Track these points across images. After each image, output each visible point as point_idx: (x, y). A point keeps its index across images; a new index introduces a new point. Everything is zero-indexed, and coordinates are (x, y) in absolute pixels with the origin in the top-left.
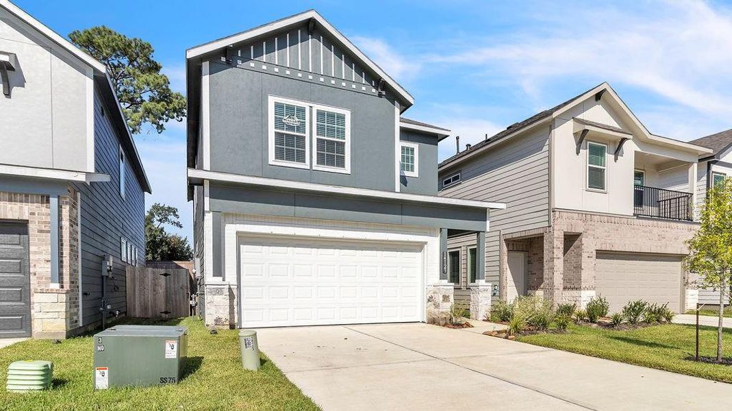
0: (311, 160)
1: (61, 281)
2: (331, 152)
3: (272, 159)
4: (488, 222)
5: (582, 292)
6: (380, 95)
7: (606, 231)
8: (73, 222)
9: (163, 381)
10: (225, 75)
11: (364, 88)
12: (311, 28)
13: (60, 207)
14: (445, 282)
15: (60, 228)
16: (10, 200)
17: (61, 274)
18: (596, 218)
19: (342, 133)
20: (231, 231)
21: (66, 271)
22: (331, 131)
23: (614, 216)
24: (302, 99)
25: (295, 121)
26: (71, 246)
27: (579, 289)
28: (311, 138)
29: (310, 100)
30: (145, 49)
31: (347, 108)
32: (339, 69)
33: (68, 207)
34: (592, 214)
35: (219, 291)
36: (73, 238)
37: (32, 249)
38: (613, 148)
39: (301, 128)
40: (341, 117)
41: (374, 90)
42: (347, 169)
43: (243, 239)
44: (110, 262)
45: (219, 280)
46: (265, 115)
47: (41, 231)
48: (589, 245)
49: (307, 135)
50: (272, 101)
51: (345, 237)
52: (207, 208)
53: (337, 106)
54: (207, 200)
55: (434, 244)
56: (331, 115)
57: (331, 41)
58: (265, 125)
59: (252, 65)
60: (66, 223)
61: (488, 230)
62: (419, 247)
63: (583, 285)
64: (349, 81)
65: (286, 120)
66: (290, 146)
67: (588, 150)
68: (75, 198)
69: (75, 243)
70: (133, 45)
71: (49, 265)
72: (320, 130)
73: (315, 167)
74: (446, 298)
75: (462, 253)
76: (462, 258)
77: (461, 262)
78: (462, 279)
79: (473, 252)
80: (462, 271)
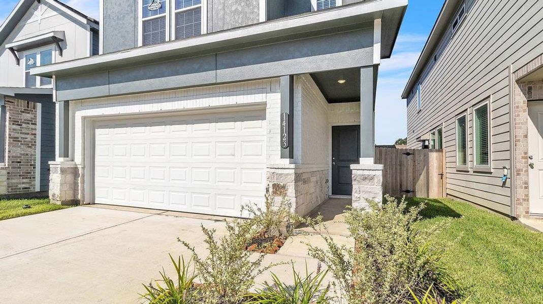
20: (79, 116)
25: (157, 4)
49: (167, 13)
65: (151, 5)
72: (178, 2)
75: (468, 119)
76: (468, 124)
77: (468, 131)
78: (469, 158)
79: (482, 113)
80: (469, 151)
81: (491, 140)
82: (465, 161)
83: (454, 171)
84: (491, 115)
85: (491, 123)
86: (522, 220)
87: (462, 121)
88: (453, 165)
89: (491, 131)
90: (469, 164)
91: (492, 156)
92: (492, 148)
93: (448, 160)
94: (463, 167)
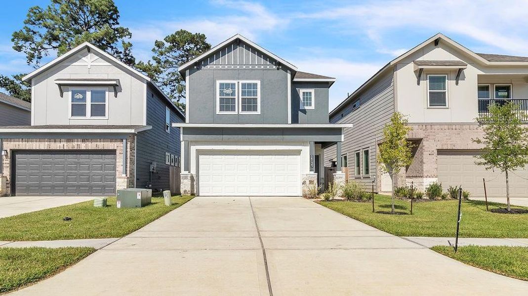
0: (238, 110)
1: (126, 173)
2: (249, 104)
3: (218, 112)
4: (343, 136)
5: (424, 179)
6: (278, 69)
7: (447, 136)
8: (132, 149)
9: (136, 206)
10: (196, 74)
11: (268, 67)
12: (238, 42)
13: (127, 143)
14: (312, 173)
15: (127, 152)
16: (111, 142)
17: (126, 171)
18: (436, 127)
19: (255, 93)
20: (193, 149)
21: (128, 169)
22: (249, 93)
23: (456, 124)
24: (234, 79)
25: (229, 91)
26: (130, 159)
27: (422, 177)
28: (239, 97)
29: (238, 79)
30: (203, 37)
31: (258, 79)
32: (253, 60)
33: (129, 143)
34: (432, 124)
35: (186, 178)
36: (131, 155)
37: (117, 161)
38: (454, 76)
39: (234, 94)
40: (255, 85)
41: (274, 67)
42: (259, 112)
43: (199, 153)
44: (154, 165)
45: (187, 172)
46: (214, 90)
47: (120, 153)
48: (429, 146)
49: (236, 97)
50: (218, 82)
51: (251, 149)
52: (182, 140)
53: (253, 79)
54: (181, 135)
55: (306, 151)
56: (249, 85)
57: (248, 47)
58: (214, 95)
59: (209, 67)
60: (129, 150)
61: (343, 140)
62: (298, 153)
63: (425, 174)
64: (259, 65)
65: (226, 91)
66: (227, 104)
67: (428, 80)
68: (134, 139)
69: (133, 158)
70: (195, 37)
71: (122, 167)
72: (243, 93)
73: (241, 113)
74: (311, 182)
75: (361, 154)
76: (361, 157)
77: (361, 160)
78: (361, 172)
79: (367, 153)
80: (361, 166)
81: (370, 164)
82: (359, 174)
83: (354, 178)
84: (370, 154)
85: (370, 158)
86: (379, 193)
87: (358, 155)
88: (353, 175)
89: (370, 161)
90: (361, 175)
91: (370, 171)
92: (370, 168)
93: (350, 173)
94: (358, 176)
